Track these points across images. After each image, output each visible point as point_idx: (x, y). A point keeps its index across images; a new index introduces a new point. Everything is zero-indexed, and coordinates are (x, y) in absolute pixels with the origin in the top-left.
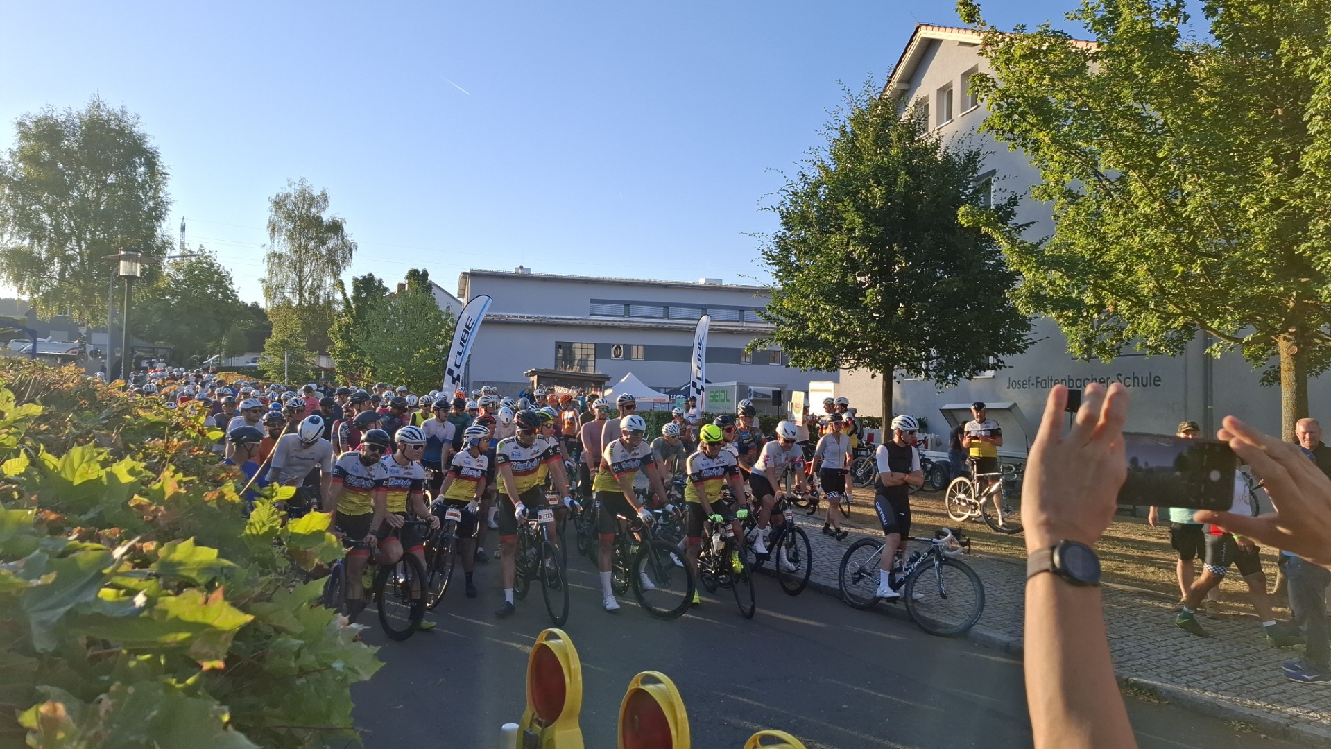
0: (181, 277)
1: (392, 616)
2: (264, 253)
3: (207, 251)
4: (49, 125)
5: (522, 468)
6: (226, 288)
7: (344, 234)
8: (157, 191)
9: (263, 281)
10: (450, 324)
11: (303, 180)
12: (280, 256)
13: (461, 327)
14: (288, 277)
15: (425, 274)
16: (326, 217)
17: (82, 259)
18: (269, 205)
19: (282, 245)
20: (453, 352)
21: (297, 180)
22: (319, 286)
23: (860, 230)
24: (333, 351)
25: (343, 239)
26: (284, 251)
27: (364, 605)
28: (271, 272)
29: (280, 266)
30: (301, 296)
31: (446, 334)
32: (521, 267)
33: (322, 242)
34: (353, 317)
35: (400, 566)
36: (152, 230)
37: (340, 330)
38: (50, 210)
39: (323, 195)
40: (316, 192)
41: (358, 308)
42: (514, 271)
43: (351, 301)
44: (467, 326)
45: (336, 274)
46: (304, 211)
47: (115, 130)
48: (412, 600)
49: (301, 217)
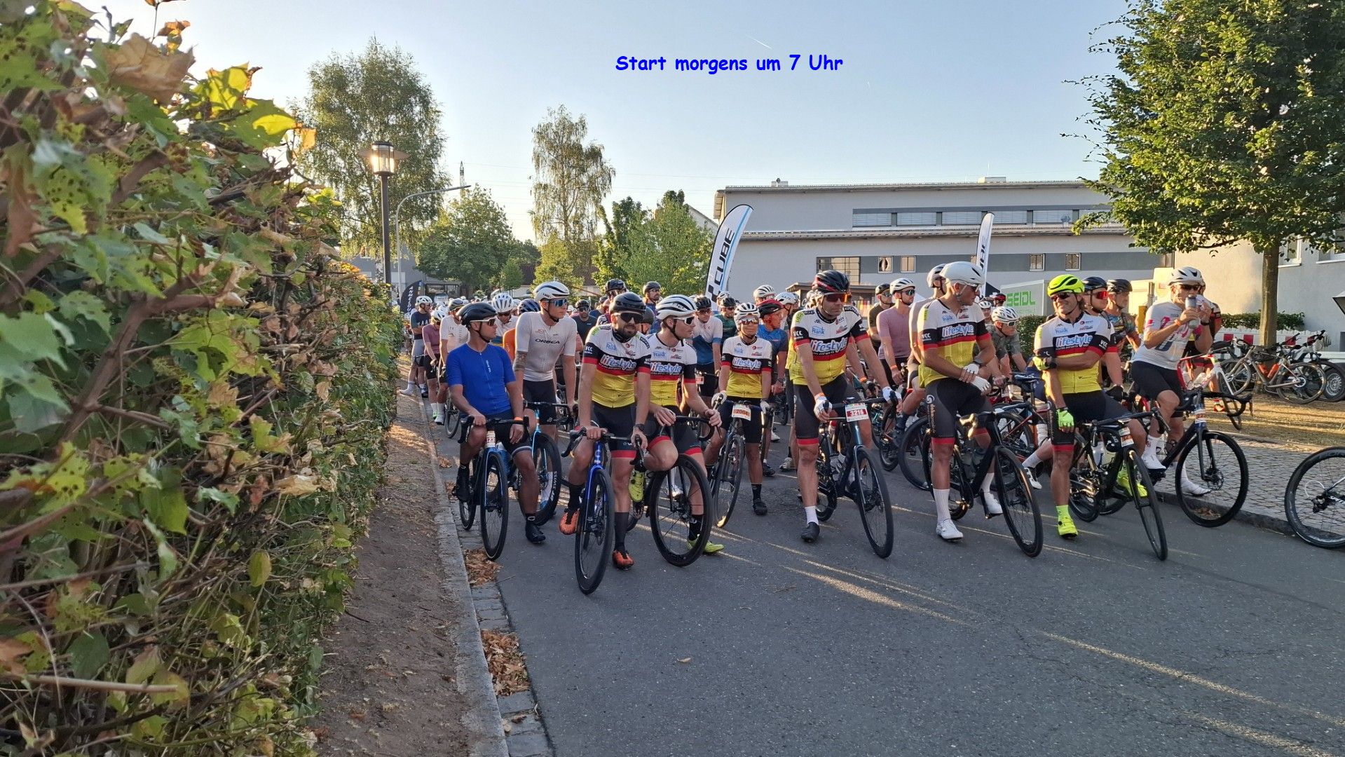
0: (460, 216)
1: (668, 535)
2: (531, 185)
3: (482, 189)
4: (336, 72)
5: (825, 349)
6: (502, 224)
7: (603, 160)
8: (432, 129)
9: (532, 213)
10: (709, 240)
11: (562, 108)
12: (545, 187)
13: (720, 242)
14: (554, 207)
15: (681, 195)
16: (585, 144)
17: (373, 199)
18: (533, 136)
19: (547, 176)
20: (713, 269)
21: (556, 108)
22: (582, 215)
23: (1242, 53)
24: (598, 277)
25: (602, 165)
26: (548, 182)
27: (635, 521)
28: (538, 204)
29: (546, 197)
30: (567, 225)
31: (705, 250)
32: (778, 180)
33: (583, 170)
34: (614, 243)
35: (674, 472)
36: (431, 167)
37: (604, 257)
38: (343, 154)
39: (581, 122)
40: (575, 120)
41: (619, 235)
42: (770, 185)
43: (612, 226)
44: (727, 240)
45: (597, 202)
46: (565, 140)
47: (391, 71)
48: (691, 516)
49: (562, 146)
